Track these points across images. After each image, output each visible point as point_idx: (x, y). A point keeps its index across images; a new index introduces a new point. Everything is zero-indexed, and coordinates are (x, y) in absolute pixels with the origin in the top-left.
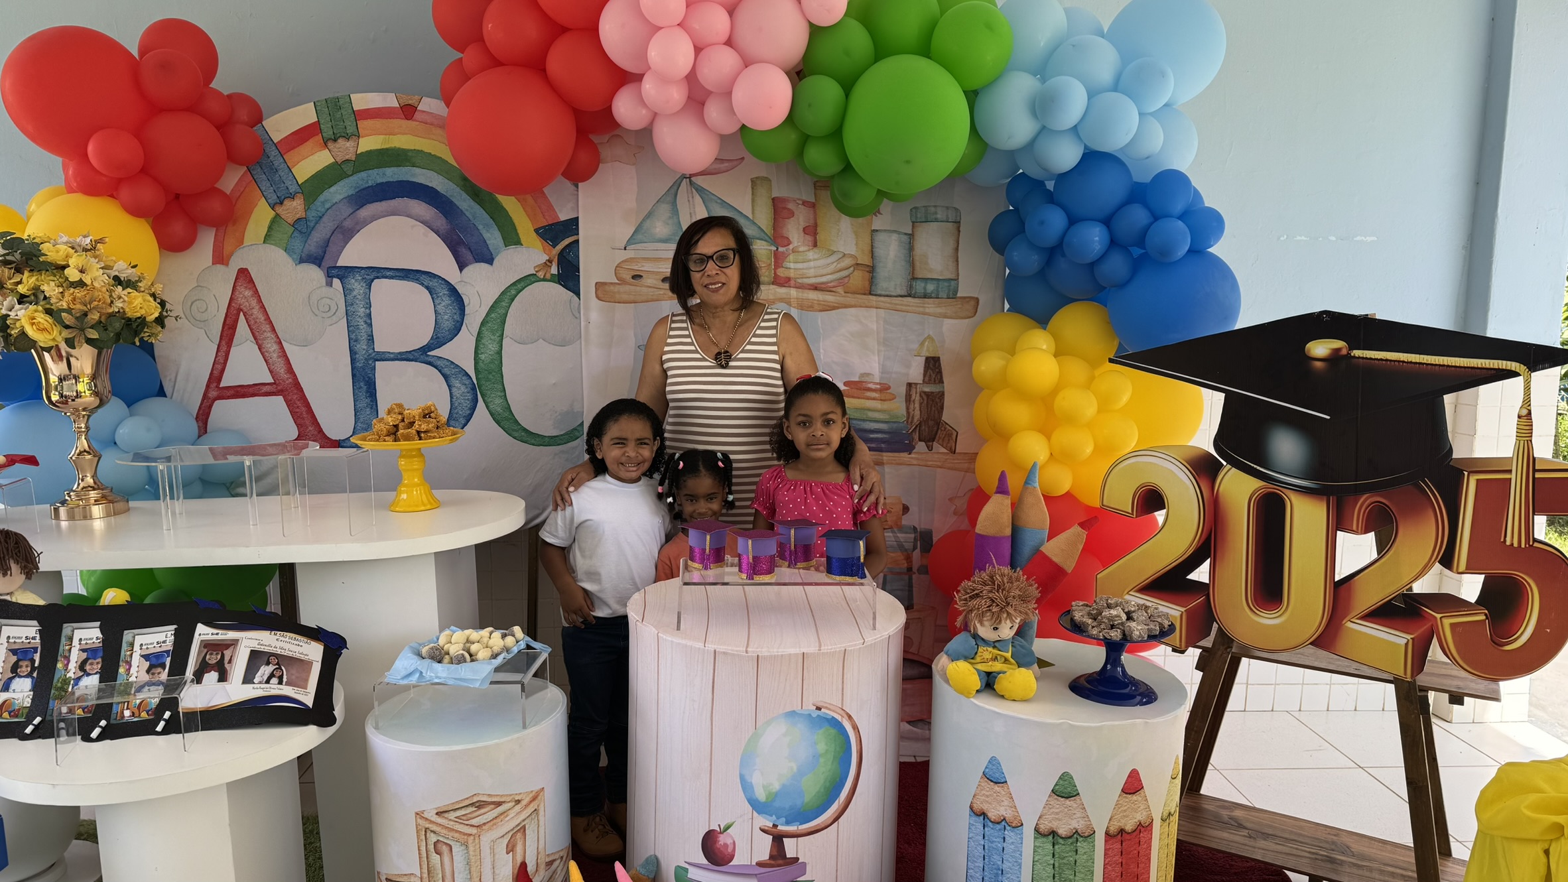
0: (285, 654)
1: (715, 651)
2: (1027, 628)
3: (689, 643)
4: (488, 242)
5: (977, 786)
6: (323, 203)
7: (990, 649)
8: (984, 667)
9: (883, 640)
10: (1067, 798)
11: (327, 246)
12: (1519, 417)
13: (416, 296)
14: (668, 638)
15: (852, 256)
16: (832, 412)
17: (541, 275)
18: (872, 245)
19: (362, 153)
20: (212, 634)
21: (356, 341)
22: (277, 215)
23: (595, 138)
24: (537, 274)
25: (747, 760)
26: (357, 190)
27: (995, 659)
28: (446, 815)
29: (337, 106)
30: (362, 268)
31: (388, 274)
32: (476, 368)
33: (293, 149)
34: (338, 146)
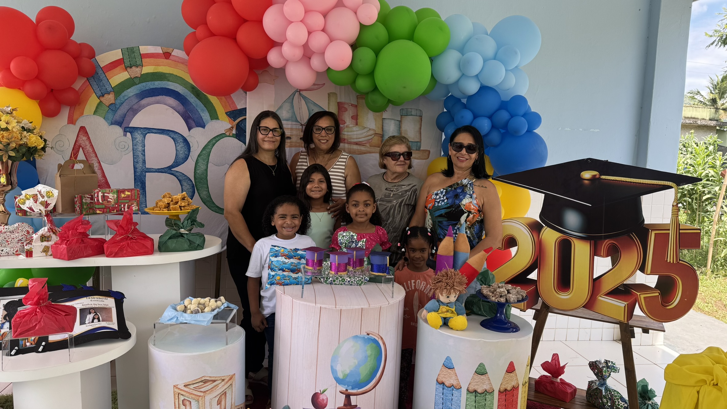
1: (321, 307)
3: (308, 304)
4: (203, 118)
5: (440, 370)
6: (124, 97)
7: (445, 307)
8: (444, 315)
9: (396, 303)
10: (482, 375)
11: (125, 117)
12: (673, 206)
13: (167, 141)
14: (297, 302)
15: (373, 130)
16: (368, 200)
17: (228, 134)
18: (382, 125)
19: (144, 74)
21: (137, 162)
22: (101, 101)
23: (257, 72)
24: (226, 133)
25: (334, 359)
26: (140, 91)
27: (447, 311)
28: (189, 386)
29: (132, 51)
30: (141, 128)
31: (154, 131)
32: (195, 177)
33: (110, 71)
34: (132, 70)
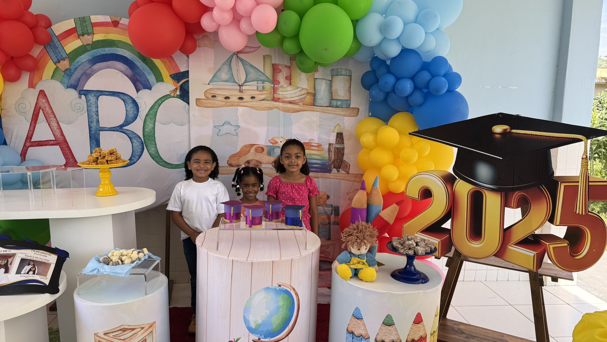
0: (38, 260)
1: (233, 260)
2: (373, 249)
3: (221, 256)
4: (149, 80)
5: (350, 320)
6: (78, 62)
7: (357, 258)
8: (354, 267)
9: (309, 254)
10: (389, 326)
11: (79, 81)
12: (582, 159)
13: (118, 102)
14: (213, 254)
15: (305, 89)
16: (300, 154)
17: (172, 95)
18: (315, 85)
19: (95, 41)
20: (4, 251)
21: (92, 122)
22: (57, 67)
23: (196, 37)
24: (171, 94)
25: (247, 309)
26: (93, 57)
27: (359, 263)
28: (108, 335)
29: (84, 21)
30: (94, 91)
31: (106, 93)
32: (143, 135)
33: (64, 39)
34: (84, 38)
